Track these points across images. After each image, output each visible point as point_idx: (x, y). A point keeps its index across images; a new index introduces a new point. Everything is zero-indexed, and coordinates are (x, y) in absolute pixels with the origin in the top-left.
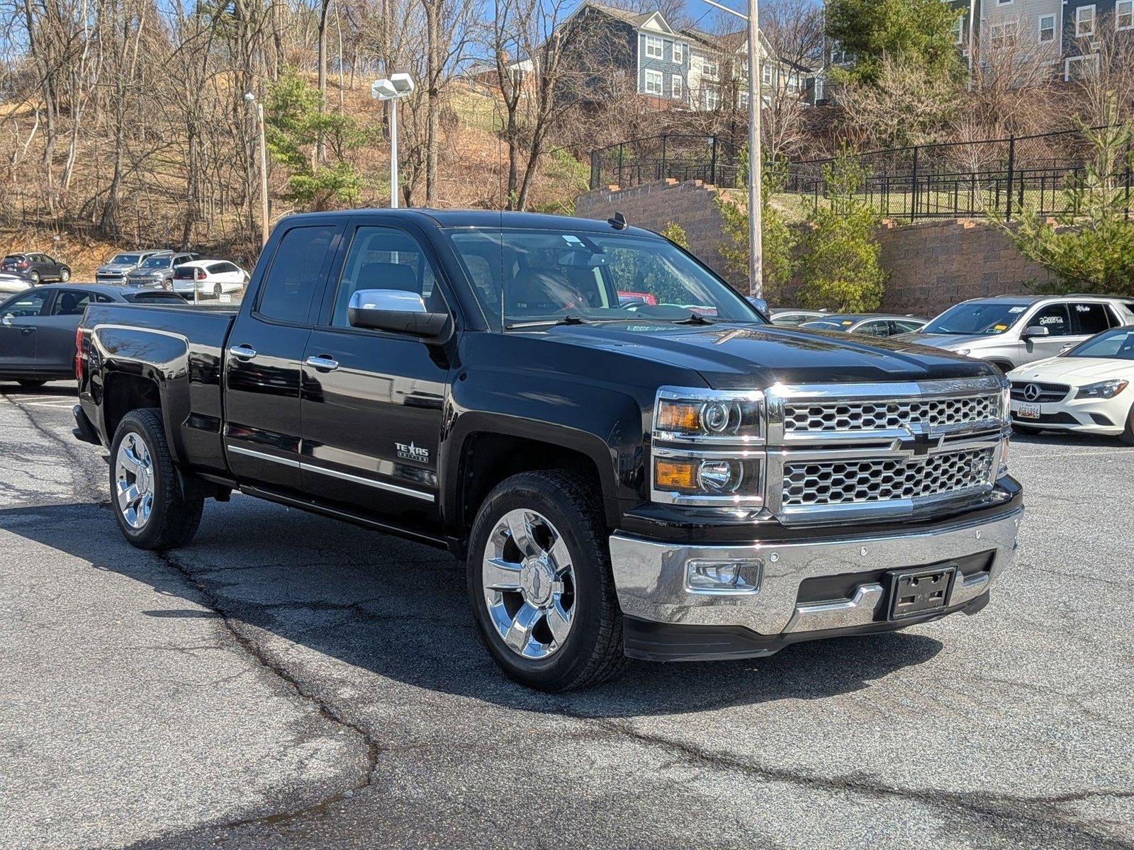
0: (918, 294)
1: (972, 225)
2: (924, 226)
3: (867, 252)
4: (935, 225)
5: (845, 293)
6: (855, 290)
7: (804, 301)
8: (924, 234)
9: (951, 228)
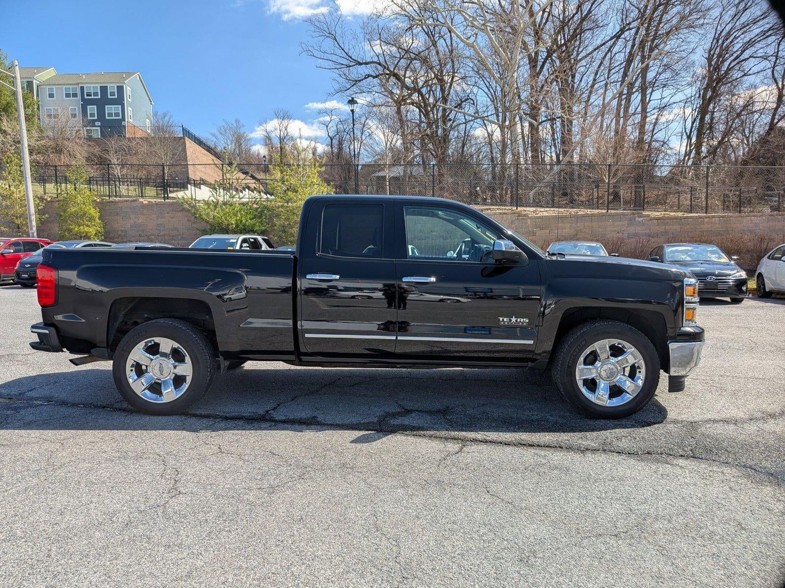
0: (120, 233)
1: (147, 202)
2: (119, 201)
3: (94, 212)
4: (127, 201)
5: (87, 233)
6: (92, 231)
7: (63, 236)
8: (120, 205)
9: (136, 203)
